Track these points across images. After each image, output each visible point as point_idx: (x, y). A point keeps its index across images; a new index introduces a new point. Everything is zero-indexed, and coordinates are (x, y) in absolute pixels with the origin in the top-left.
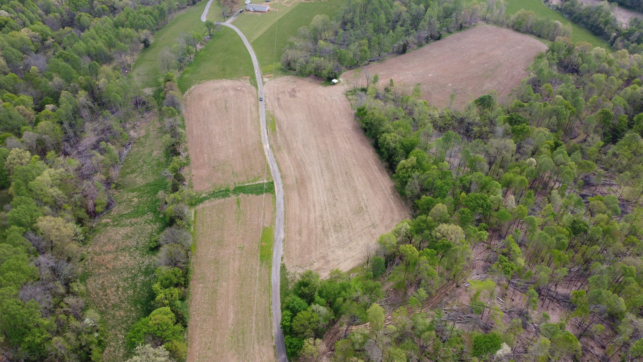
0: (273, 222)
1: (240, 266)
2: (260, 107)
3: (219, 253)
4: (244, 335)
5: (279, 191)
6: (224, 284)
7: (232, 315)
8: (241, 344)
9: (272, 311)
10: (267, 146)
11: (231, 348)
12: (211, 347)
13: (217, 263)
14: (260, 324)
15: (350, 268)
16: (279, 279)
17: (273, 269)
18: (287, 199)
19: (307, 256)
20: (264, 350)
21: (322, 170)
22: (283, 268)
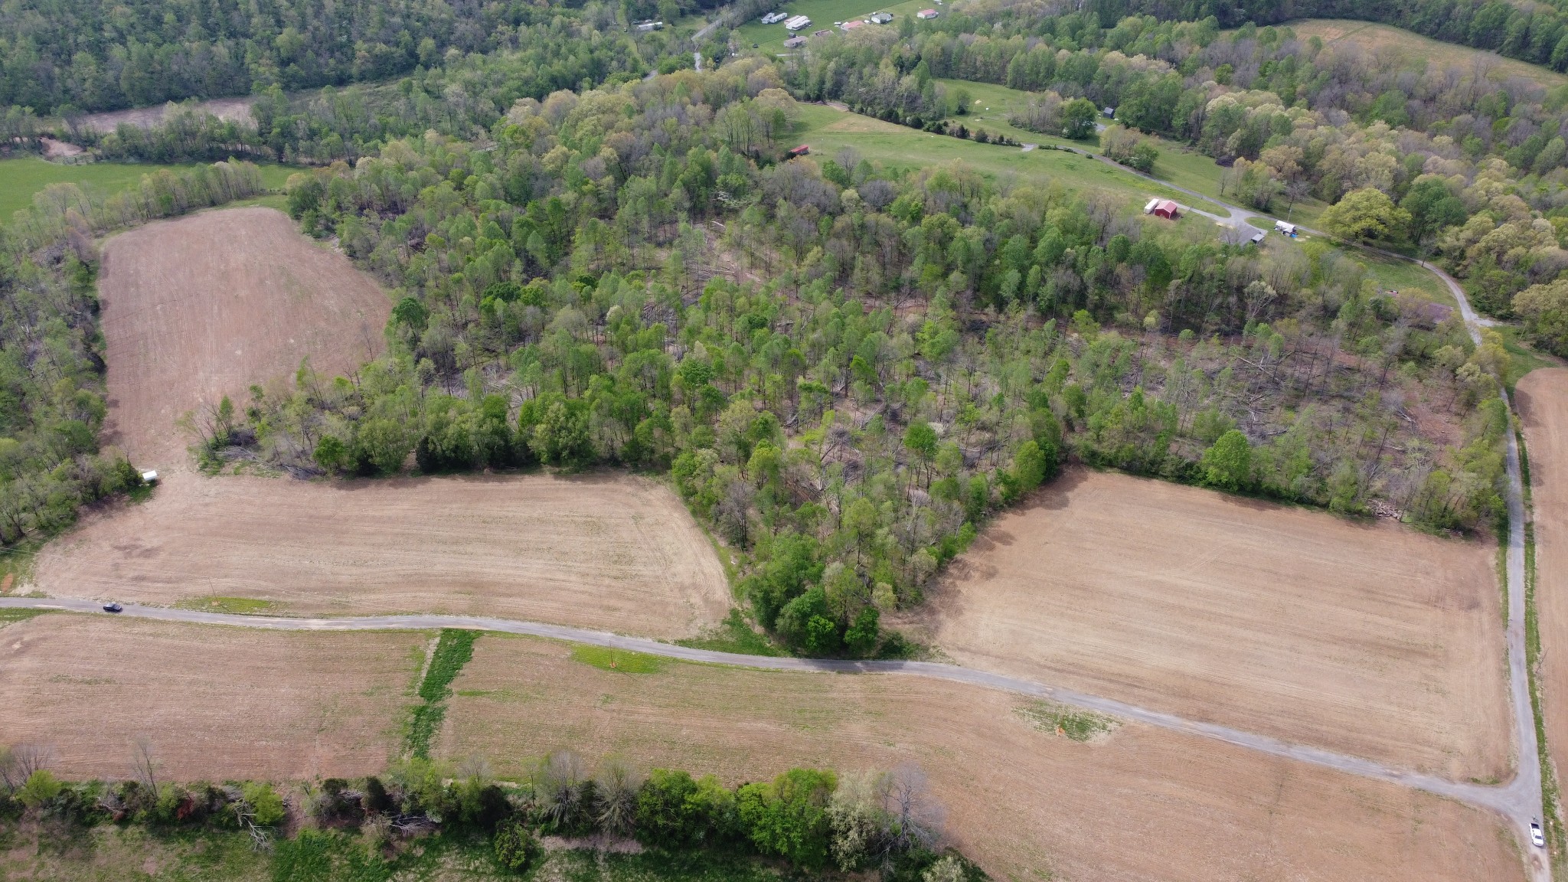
0: (565, 644)
1: (653, 704)
2: (145, 615)
3: (602, 737)
4: (805, 711)
5: (477, 624)
6: (684, 732)
7: (761, 725)
8: (823, 715)
9: (771, 668)
10: (316, 624)
11: (826, 729)
12: (814, 758)
13: (627, 741)
14: (792, 687)
15: (718, 562)
16: (707, 652)
17: (680, 656)
18: (508, 615)
19: (671, 609)
20: (841, 686)
21: (454, 552)
22: (683, 643)
